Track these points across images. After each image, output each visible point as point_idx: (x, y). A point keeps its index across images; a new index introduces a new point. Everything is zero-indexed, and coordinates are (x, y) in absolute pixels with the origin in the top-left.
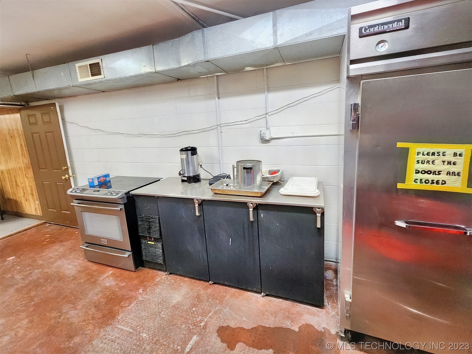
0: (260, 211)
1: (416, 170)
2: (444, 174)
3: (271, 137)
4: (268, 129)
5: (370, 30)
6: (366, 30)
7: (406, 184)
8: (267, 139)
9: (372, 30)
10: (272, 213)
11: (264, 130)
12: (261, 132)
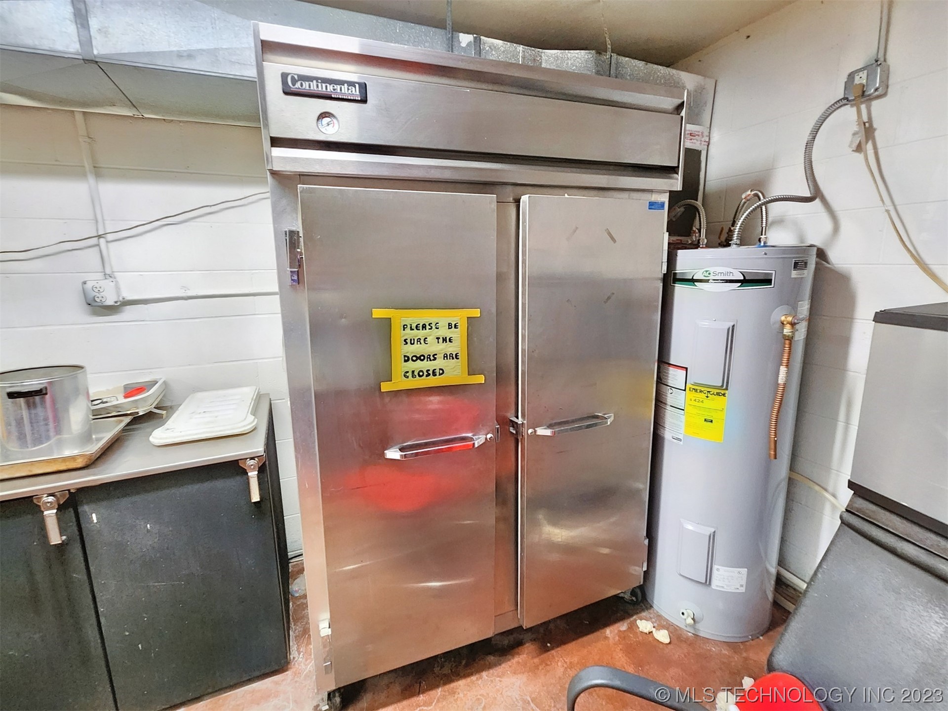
0: (85, 508)
1: (405, 356)
2: (441, 358)
3: (121, 299)
4: (107, 276)
5: (302, 85)
6: (294, 81)
7: (393, 382)
8: (110, 302)
9: (306, 85)
10: (125, 502)
11: (94, 280)
12: (86, 286)
